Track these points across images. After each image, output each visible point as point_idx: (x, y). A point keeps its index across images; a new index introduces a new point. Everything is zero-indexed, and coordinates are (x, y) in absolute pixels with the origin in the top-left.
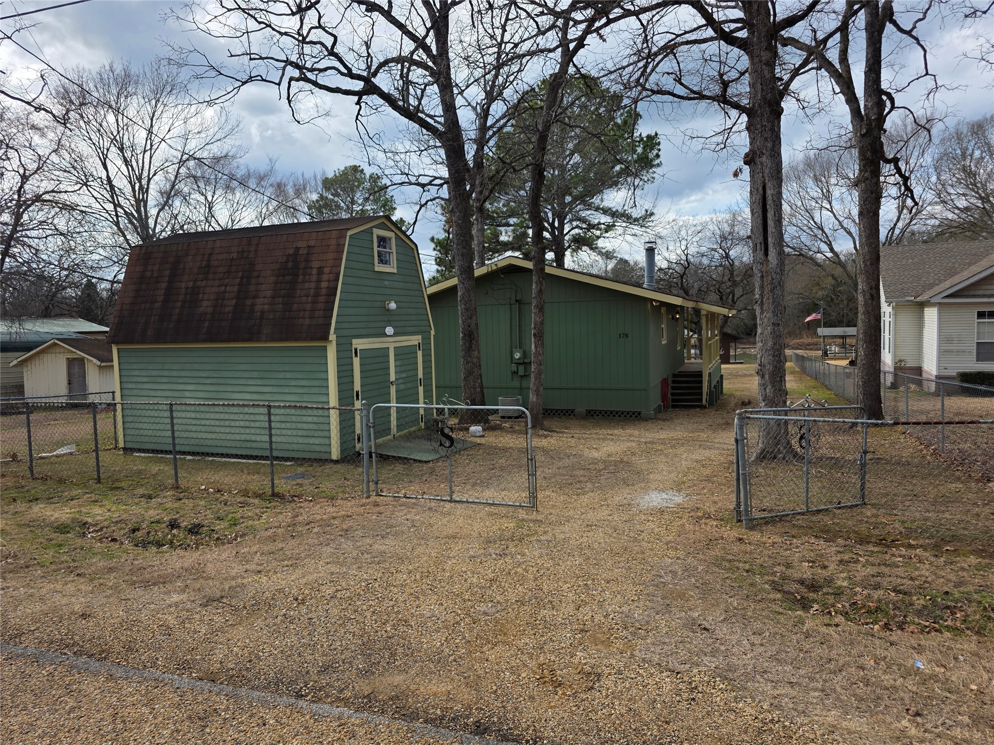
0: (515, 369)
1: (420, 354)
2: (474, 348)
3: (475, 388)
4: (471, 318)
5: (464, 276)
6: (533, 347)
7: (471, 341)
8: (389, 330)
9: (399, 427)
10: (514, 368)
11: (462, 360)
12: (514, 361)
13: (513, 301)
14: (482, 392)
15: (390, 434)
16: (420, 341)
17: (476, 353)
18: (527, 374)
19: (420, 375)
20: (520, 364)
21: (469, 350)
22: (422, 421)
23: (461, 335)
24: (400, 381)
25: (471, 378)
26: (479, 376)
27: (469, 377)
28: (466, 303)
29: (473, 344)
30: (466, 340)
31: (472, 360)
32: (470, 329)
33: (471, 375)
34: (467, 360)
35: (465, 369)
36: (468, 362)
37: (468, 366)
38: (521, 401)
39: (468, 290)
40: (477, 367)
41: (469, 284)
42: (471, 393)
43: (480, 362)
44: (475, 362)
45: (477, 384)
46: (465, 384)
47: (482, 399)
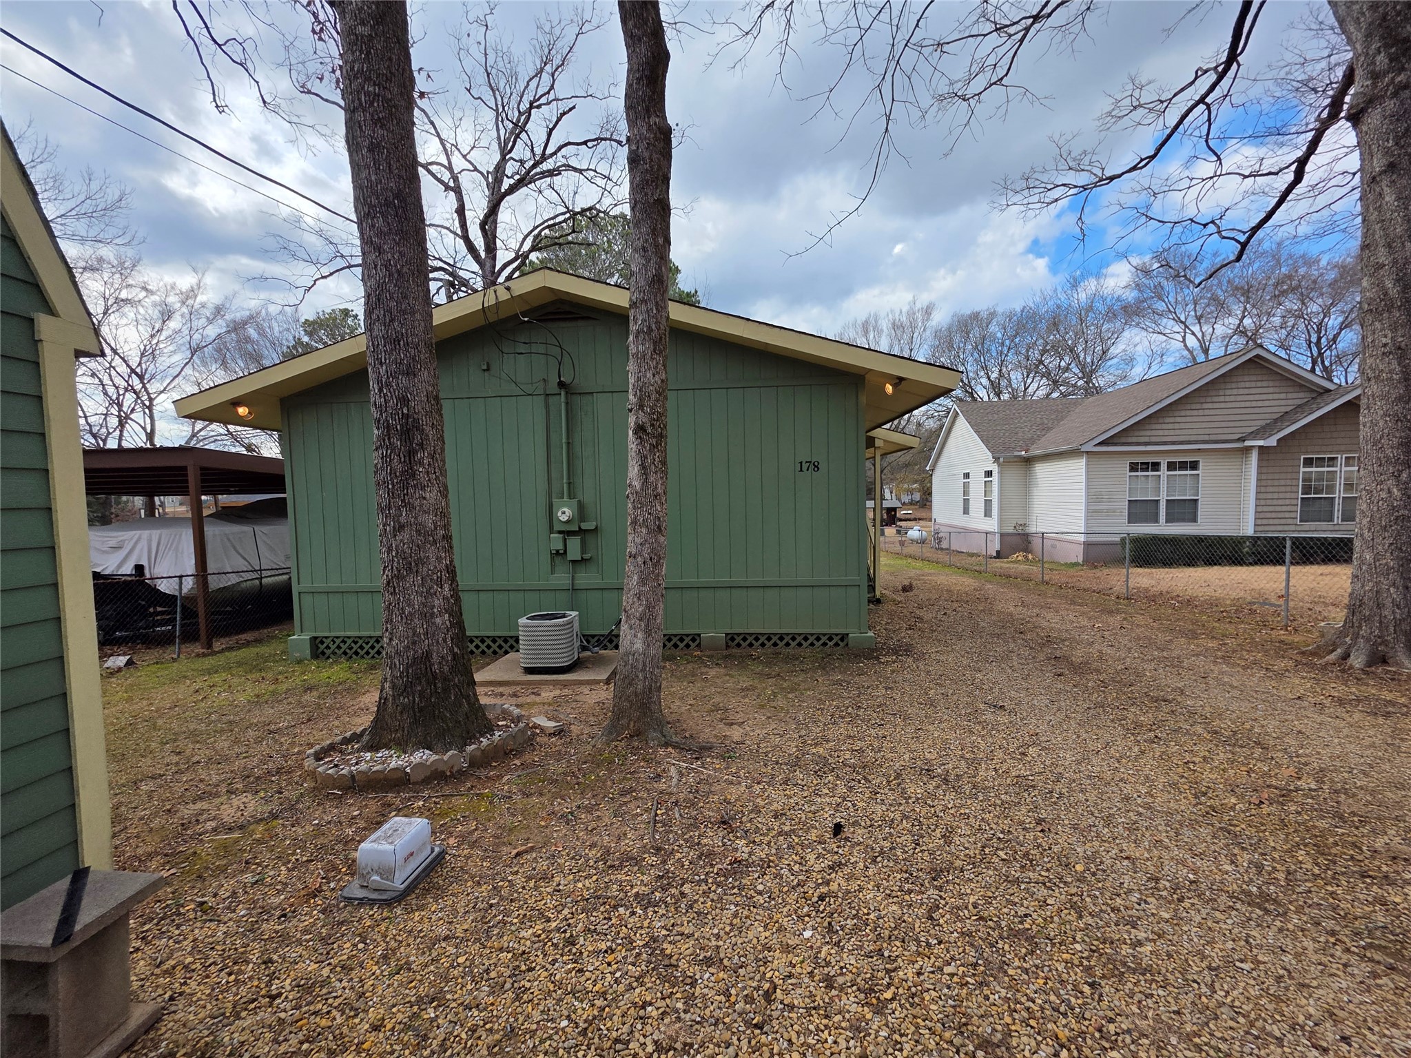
0: (560, 546)
2: (423, 478)
3: (427, 616)
4: (410, 373)
5: (380, 223)
6: (634, 470)
7: (411, 453)
10: (556, 542)
11: (377, 518)
12: (557, 528)
13: (553, 386)
14: (457, 623)
17: (431, 495)
18: (587, 556)
20: (570, 533)
21: (405, 486)
25: (413, 581)
26: (445, 575)
27: (403, 578)
28: (392, 320)
29: (421, 463)
30: (392, 447)
31: (416, 518)
32: (405, 411)
33: (415, 570)
34: (396, 518)
35: (390, 550)
36: (402, 527)
37: (401, 541)
38: (576, 625)
39: (399, 272)
40: (435, 542)
41: (402, 254)
42: (414, 633)
43: (446, 527)
44: (430, 525)
45: (436, 603)
46: (390, 604)
47: (456, 650)
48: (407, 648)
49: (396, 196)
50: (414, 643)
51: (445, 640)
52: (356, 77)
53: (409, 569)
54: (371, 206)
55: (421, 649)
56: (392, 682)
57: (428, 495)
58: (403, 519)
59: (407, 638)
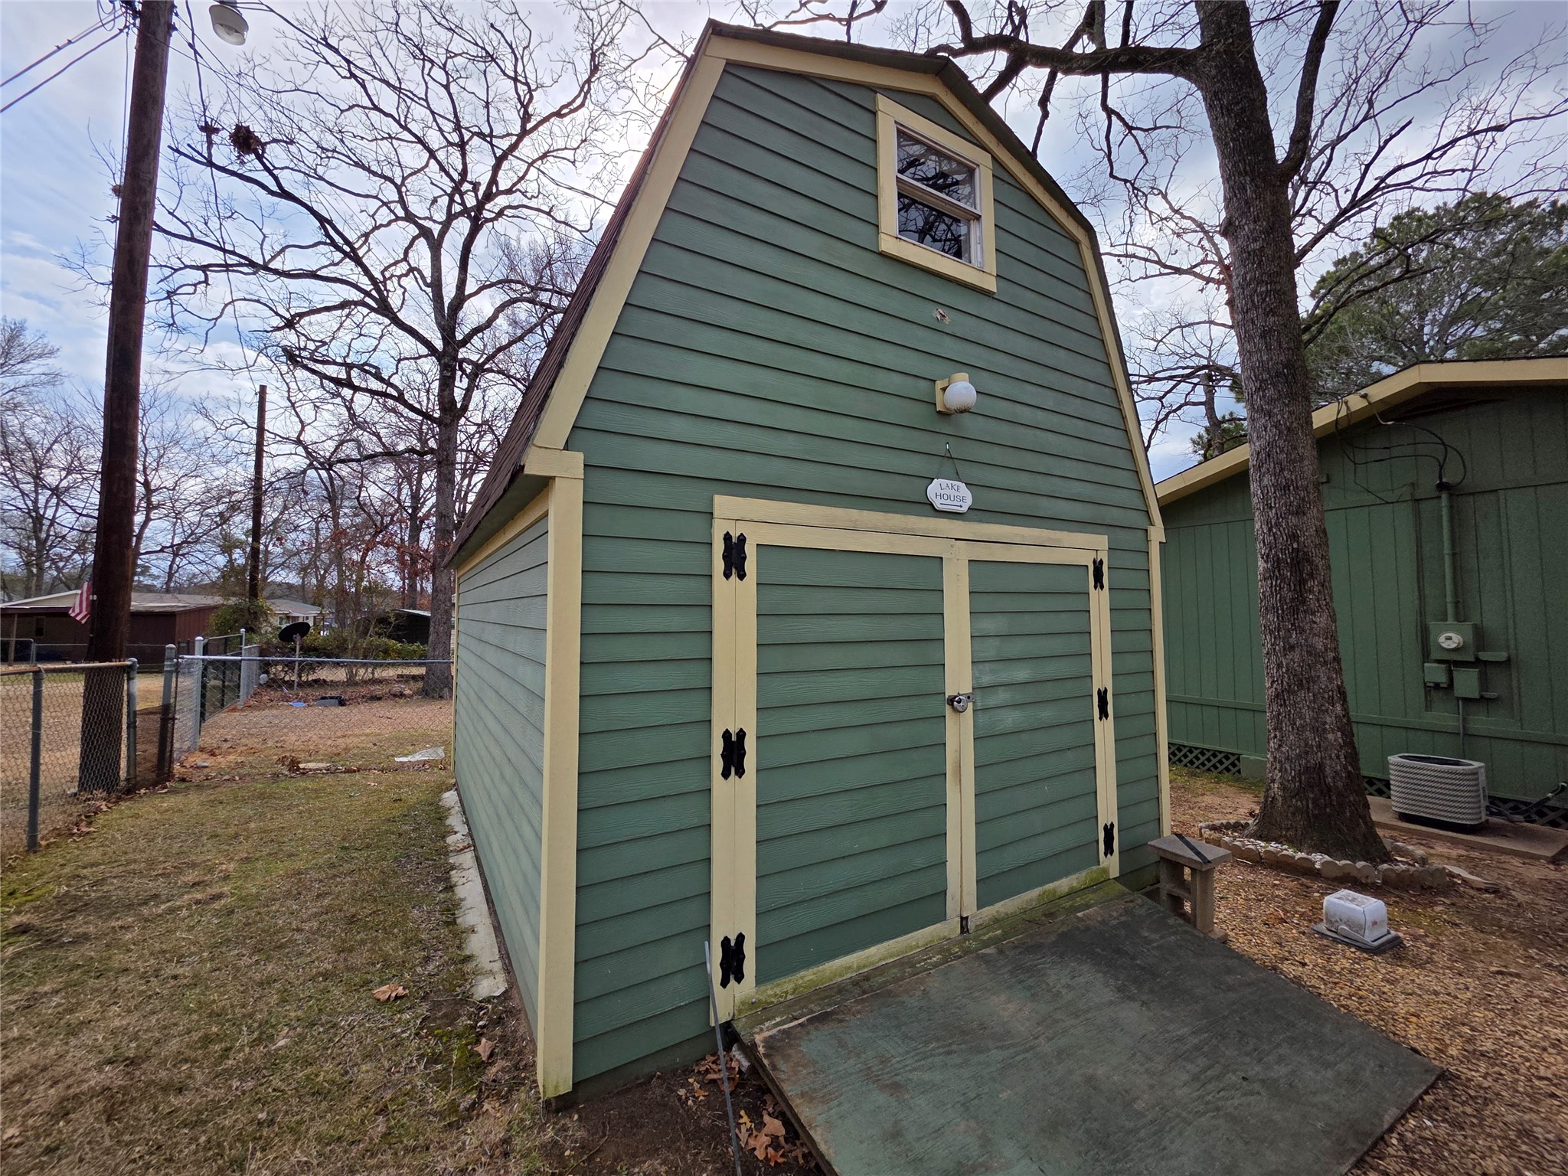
0: (1441, 678)
1: (1100, 602)
2: (1312, 604)
3: (1319, 730)
4: (1299, 512)
5: (1271, 392)
7: (1302, 582)
8: (948, 492)
9: (989, 887)
10: (1436, 674)
11: (1268, 641)
12: (1435, 655)
13: (1429, 489)
14: (1349, 743)
15: (942, 917)
16: (1104, 556)
17: (1321, 620)
18: (1490, 695)
19: (1102, 676)
20: (1460, 664)
21: (1295, 611)
22: (1109, 849)
23: (1261, 564)
24: (1002, 696)
25: (1304, 696)
26: (1336, 695)
27: (1294, 693)
28: (1282, 470)
29: (1311, 591)
30: (1283, 578)
31: (1306, 640)
32: (1295, 546)
33: (1306, 686)
34: (1286, 639)
35: (1279, 666)
36: (1292, 648)
37: (1292, 660)
38: (1482, 778)
39: (1289, 429)
40: (1326, 663)
41: (1291, 413)
42: (1307, 744)
43: (1336, 649)
44: (1320, 646)
45: (1328, 720)
46: (1279, 714)
47: (1350, 768)
48: (1299, 756)
49: (1285, 366)
50: (1307, 753)
51: (1338, 757)
52: (1249, 284)
53: (1300, 685)
54: (1263, 381)
55: (1315, 759)
56: (1281, 784)
57: (1318, 620)
58: (1293, 640)
59: (1299, 747)
